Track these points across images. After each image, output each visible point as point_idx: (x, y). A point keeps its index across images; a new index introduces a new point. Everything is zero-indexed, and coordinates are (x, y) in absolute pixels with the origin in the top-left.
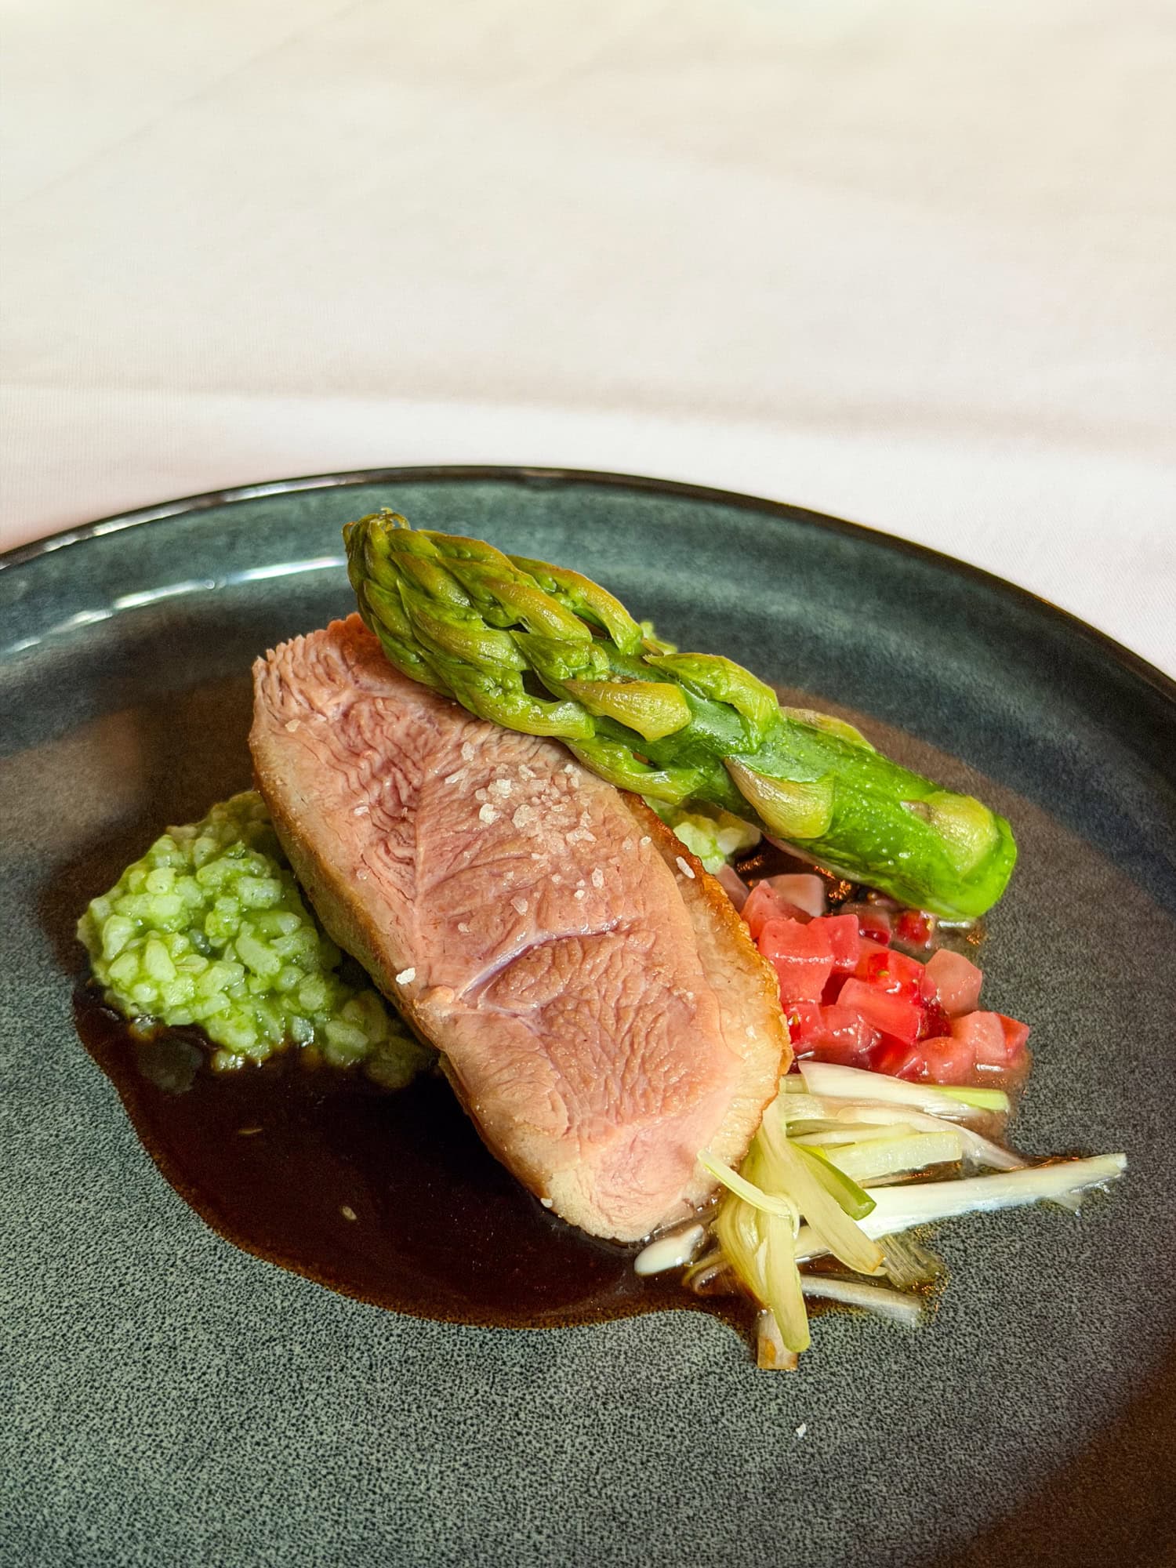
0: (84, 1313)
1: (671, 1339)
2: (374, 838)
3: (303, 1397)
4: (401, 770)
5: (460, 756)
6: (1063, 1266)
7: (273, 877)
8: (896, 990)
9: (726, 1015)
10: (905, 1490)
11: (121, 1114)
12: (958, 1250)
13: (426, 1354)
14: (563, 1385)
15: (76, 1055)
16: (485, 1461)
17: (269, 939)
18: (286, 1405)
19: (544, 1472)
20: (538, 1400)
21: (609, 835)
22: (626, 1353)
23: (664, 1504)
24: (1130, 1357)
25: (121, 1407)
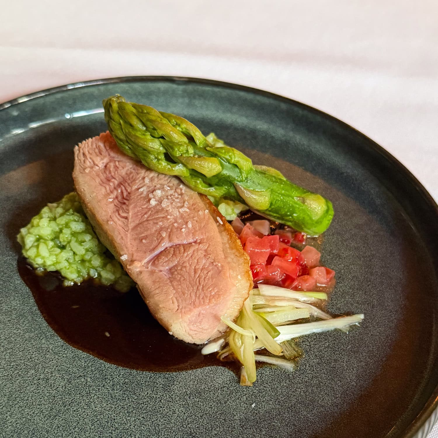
0: (18, 367)
1: (212, 376)
2: (115, 210)
3: (90, 395)
4: (124, 186)
5: (144, 182)
6: (342, 351)
7: (83, 221)
8: (290, 260)
9: (231, 271)
10: (286, 425)
11: (33, 301)
12: (308, 346)
13: (132, 381)
14: (176, 391)
15: (18, 281)
16: (149, 416)
17: (81, 243)
18: (85, 398)
19: (169, 420)
20: (168, 396)
21: (194, 209)
22: (197, 380)
23: (207, 430)
24: (362, 381)
25: (30, 399)
